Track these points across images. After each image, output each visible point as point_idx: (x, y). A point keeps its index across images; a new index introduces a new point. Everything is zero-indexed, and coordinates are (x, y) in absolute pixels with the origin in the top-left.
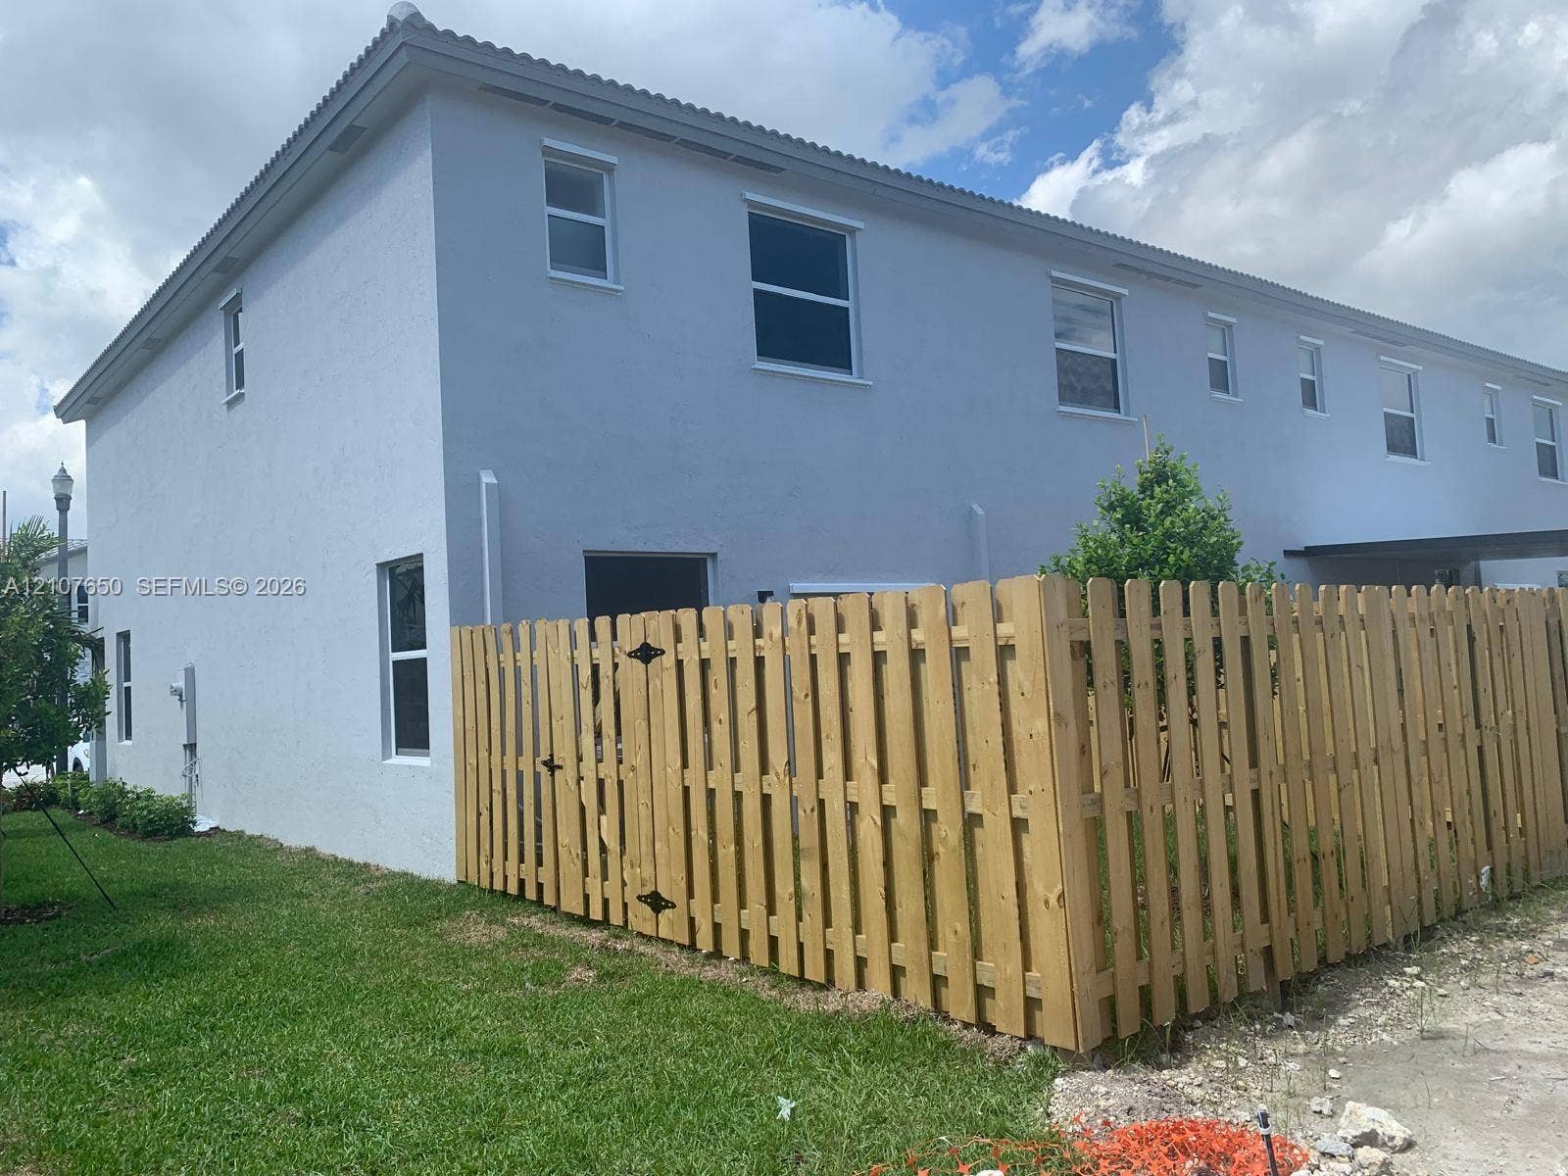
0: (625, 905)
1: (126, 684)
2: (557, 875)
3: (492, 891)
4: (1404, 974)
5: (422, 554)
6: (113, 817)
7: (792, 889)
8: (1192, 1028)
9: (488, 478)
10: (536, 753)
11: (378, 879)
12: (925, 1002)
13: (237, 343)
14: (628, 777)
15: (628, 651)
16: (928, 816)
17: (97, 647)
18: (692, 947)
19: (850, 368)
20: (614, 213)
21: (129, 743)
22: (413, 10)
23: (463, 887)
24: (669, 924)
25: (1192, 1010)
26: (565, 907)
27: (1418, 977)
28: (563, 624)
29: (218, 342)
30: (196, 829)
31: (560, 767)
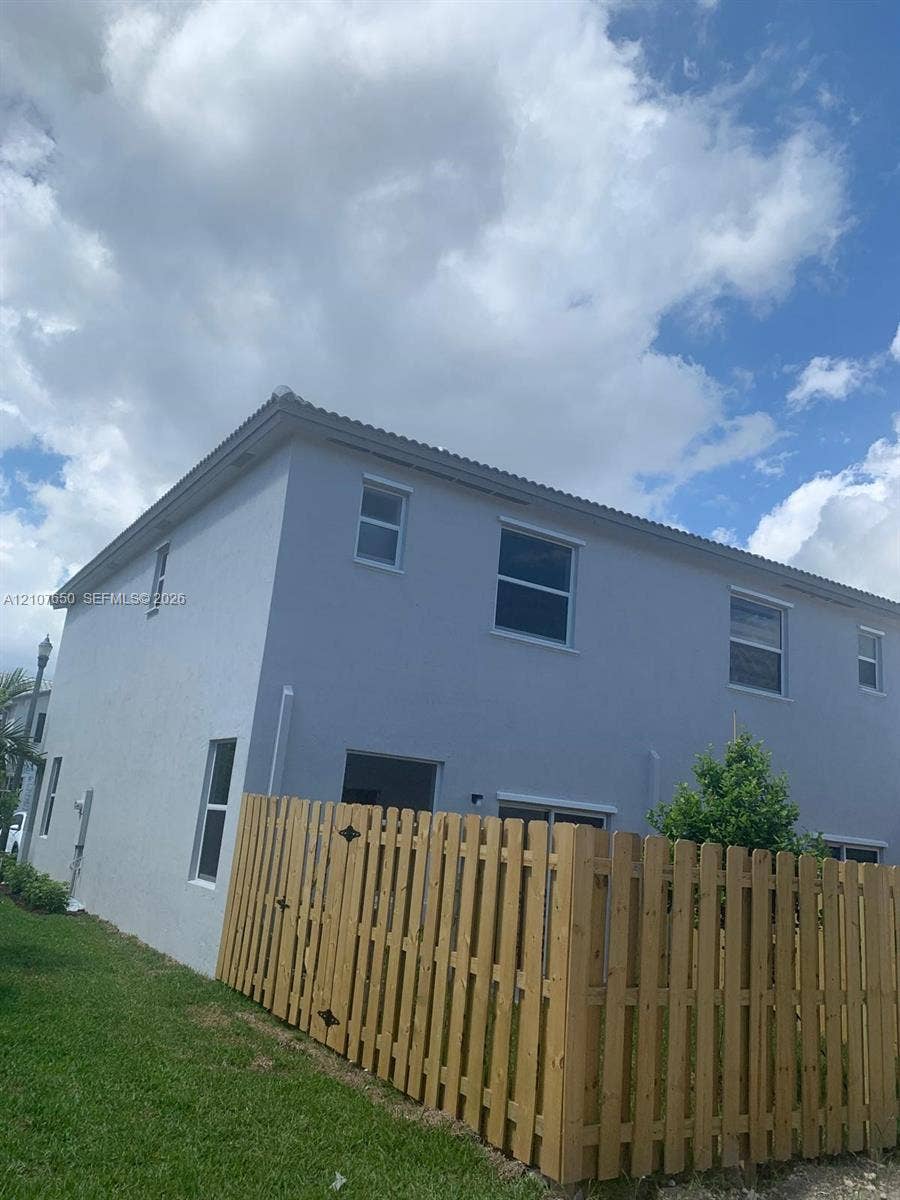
0: (310, 1016)
1: (52, 795)
2: (274, 987)
3: (234, 990)
4: (862, 1177)
5: (236, 739)
6: (20, 890)
7: (409, 1025)
8: (667, 1186)
9: (288, 691)
10: (276, 895)
11: (166, 968)
12: (475, 1127)
13: (162, 575)
14: (326, 921)
15: (340, 829)
16: (495, 986)
17: (41, 765)
18: (345, 1057)
19: (565, 640)
20: (406, 523)
21: (45, 837)
22: (288, 391)
23: (218, 983)
24: (333, 1037)
25: (668, 1171)
26: (275, 1012)
27: (873, 1182)
28: (306, 802)
29: (151, 572)
30: (69, 909)
31: (288, 907)
